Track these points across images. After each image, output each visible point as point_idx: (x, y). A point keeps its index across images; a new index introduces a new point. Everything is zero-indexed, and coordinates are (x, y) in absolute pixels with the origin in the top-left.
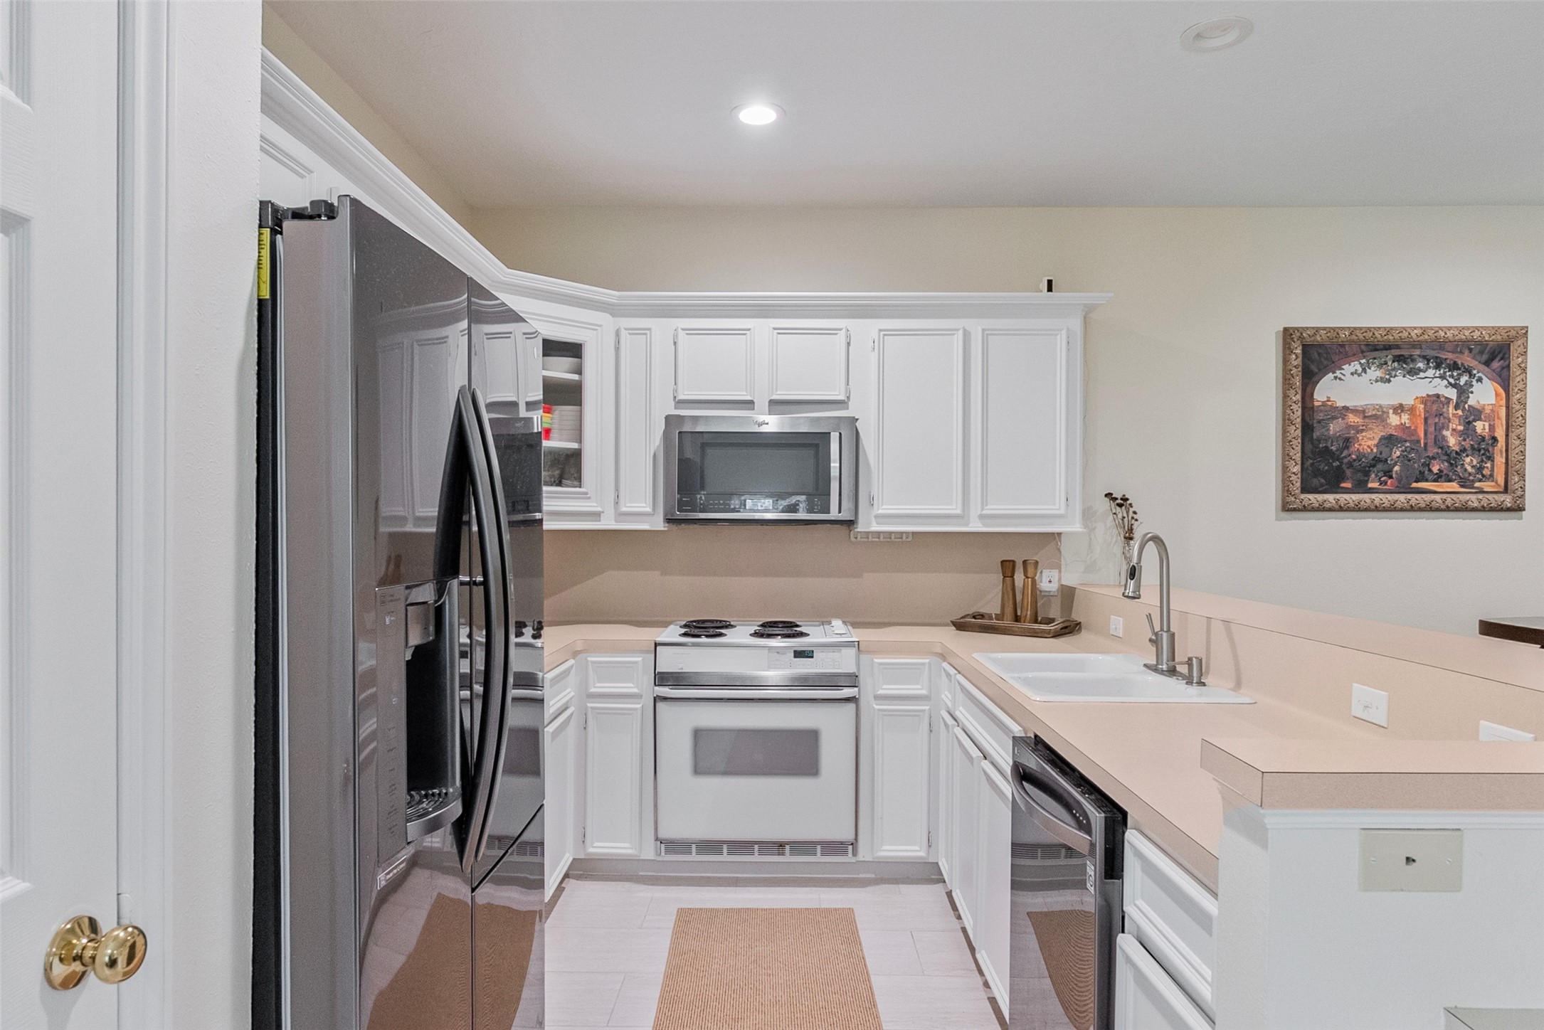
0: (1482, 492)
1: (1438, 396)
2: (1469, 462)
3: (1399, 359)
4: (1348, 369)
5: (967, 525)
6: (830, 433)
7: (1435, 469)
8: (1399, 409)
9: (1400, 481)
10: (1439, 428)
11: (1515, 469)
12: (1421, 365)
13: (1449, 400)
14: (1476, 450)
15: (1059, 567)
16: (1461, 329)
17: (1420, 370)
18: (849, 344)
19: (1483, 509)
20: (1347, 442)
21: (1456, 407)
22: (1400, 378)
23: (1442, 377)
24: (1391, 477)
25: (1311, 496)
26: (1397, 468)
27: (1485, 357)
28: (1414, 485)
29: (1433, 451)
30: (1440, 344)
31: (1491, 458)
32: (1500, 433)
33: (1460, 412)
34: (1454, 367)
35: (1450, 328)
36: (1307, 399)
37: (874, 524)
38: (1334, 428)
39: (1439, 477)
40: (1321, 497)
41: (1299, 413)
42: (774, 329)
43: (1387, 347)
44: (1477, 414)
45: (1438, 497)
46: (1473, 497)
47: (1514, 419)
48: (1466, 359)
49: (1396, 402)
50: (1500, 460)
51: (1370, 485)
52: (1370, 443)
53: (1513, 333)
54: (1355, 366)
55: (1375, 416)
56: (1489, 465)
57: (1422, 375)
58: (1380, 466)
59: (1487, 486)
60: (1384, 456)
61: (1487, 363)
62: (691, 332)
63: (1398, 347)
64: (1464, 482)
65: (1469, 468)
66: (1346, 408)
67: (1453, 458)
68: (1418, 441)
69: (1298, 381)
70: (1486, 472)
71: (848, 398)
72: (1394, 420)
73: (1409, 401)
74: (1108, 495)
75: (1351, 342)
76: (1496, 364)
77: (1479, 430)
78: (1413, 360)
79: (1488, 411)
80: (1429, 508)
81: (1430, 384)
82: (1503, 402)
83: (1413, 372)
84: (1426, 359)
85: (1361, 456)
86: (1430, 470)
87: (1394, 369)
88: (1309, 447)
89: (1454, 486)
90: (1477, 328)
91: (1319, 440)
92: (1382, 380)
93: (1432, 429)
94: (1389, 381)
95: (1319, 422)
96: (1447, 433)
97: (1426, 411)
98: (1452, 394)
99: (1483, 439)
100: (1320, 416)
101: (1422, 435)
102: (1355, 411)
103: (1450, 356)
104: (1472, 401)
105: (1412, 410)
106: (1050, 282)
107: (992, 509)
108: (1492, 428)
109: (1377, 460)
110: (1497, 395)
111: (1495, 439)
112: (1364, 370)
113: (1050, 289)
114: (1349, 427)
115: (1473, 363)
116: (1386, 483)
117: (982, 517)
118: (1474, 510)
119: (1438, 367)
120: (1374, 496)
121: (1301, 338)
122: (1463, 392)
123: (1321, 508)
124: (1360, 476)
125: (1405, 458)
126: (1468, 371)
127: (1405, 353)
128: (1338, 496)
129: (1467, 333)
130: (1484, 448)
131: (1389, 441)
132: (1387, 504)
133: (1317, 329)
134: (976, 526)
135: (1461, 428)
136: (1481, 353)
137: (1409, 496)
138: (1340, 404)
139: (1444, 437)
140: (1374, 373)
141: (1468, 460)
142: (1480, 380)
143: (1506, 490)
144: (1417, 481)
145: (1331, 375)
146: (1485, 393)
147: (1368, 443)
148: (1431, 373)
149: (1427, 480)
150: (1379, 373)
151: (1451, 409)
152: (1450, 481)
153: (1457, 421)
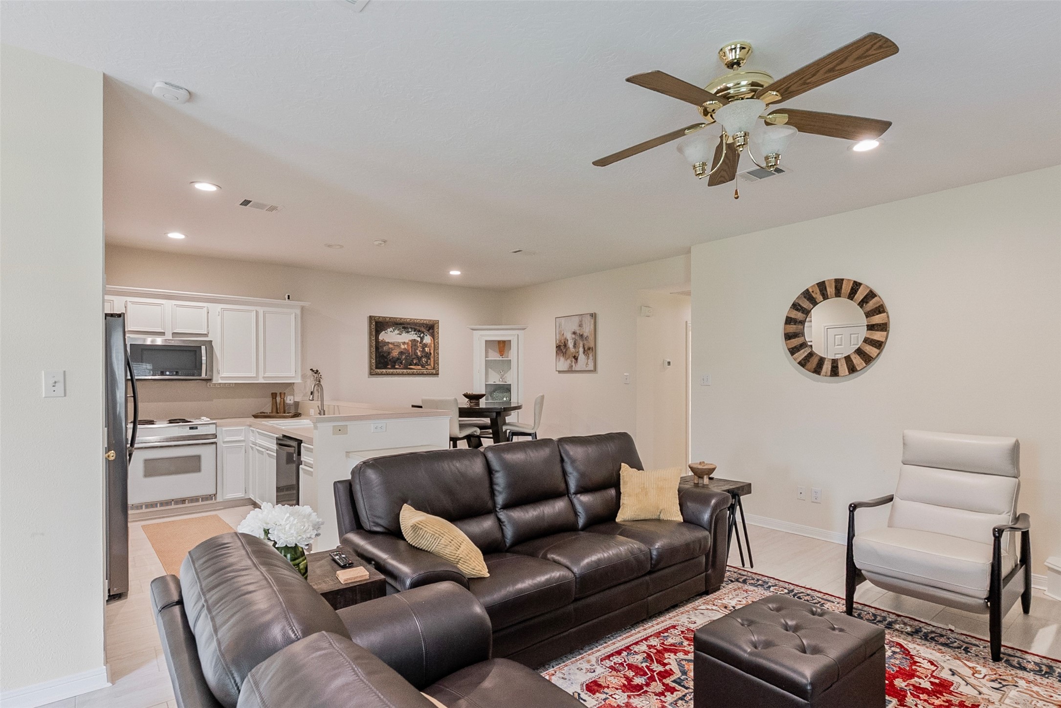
0: (427, 369)
1: (415, 340)
2: (424, 360)
3: (403, 328)
4: (389, 330)
5: (258, 380)
6: (201, 347)
7: (415, 362)
8: (404, 343)
9: (405, 365)
10: (416, 350)
11: (436, 362)
12: (410, 330)
13: (418, 341)
14: (426, 356)
15: (294, 395)
16: (421, 320)
17: (410, 332)
18: (208, 313)
19: (428, 374)
20: (389, 353)
21: (420, 343)
22: (404, 334)
23: (416, 334)
24: (402, 364)
25: (378, 370)
26: (404, 362)
27: (428, 329)
28: (409, 367)
29: (414, 356)
30: (416, 324)
31: (430, 359)
32: (432, 352)
33: (421, 345)
34: (419, 331)
35: (418, 319)
36: (377, 339)
37: (220, 380)
38: (385, 348)
39: (416, 364)
40: (381, 370)
41: (375, 343)
42: (175, 305)
43: (401, 324)
44: (425, 345)
45: (415, 371)
46: (425, 371)
47: (436, 348)
48: (423, 329)
49: (403, 341)
50: (432, 359)
51: (396, 367)
52: (396, 354)
53: (435, 322)
54: (391, 329)
55: (397, 345)
56: (429, 361)
57: (410, 333)
58: (399, 361)
59: (429, 367)
60: (400, 358)
61: (428, 330)
62: (133, 303)
63: (404, 324)
64: (423, 366)
65: (424, 362)
66: (388, 342)
67: (419, 359)
68: (409, 354)
69: (374, 333)
70: (429, 363)
71: (208, 333)
72: (403, 347)
73: (407, 341)
74: (311, 370)
75: (390, 322)
76: (431, 331)
77: (426, 351)
78: (408, 329)
79: (429, 344)
80: (413, 374)
81: (413, 336)
82: (433, 342)
83: (408, 332)
84: (412, 328)
85: (393, 358)
86: (413, 362)
87: (403, 331)
88: (378, 355)
89: (420, 367)
90: (425, 320)
91: (381, 352)
92: (399, 334)
93: (413, 350)
94: (401, 334)
95: (381, 346)
96: (418, 351)
97: (412, 344)
98: (419, 339)
99: (428, 353)
100: (381, 345)
101: (410, 351)
102: (391, 343)
103: (418, 328)
104: (424, 342)
105: (408, 343)
106: (289, 296)
107: (267, 375)
108: (430, 350)
109: (398, 359)
110: (431, 340)
111: (431, 353)
112: (394, 331)
113: (289, 298)
114: (389, 348)
115: (425, 330)
116: (400, 366)
117: (264, 377)
118: (425, 374)
119: (415, 331)
120: (397, 370)
121: (375, 319)
122: (422, 339)
123: (382, 374)
124: (393, 364)
125: (406, 359)
126: (423, 333)
127: (406, 326)
128: (386, 370)
130: (428, 356)
131: (401, 353)
132: (401, 373)
133: (380, 317)
134: (261, 381)
135: (421, 350)
136: (427, 327)
137: (407, 370)
138: (386, 341)
139: (417, 352)
140: (397, 332)
141: (423, 359)
142: (426, 335)
143: (434, 369)
144: (410, 365)
145: (384, 332)
146: (428, 339)
147: (395, 353)
148: (413, 332)
149: (412, 365)
150: (398, 332)
151: (419, 344)
152: (419, 365)
153: (420, 347)
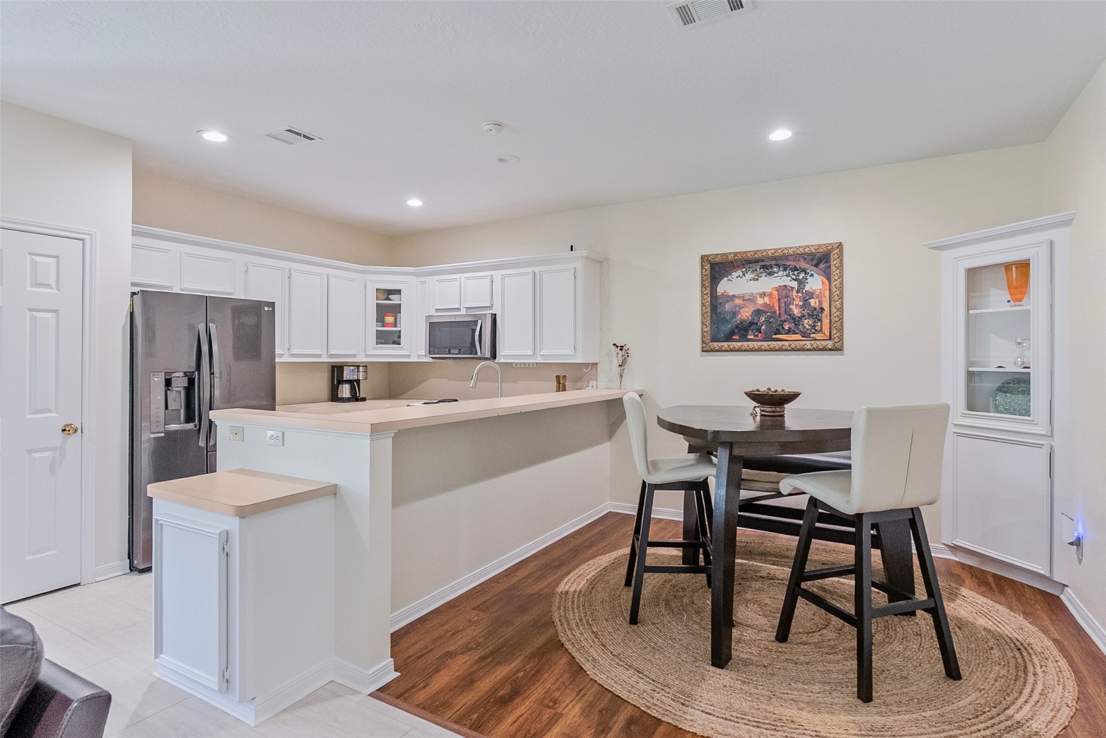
0: (815, 340)
1: (786, 286)
2: (807, 323)
3: (763, 267)
4: (735, 274)
5: (536, 359)
6: (478, 321)
7: (786, 327)
8: (763, 295)
9: (766, 334)
10: (787, 305)
11: (838, 326)
12: (775, 270)
13: (792, 288)
14: (811, 316)
15: (597, 380)
16: (797, 248)
17: (775, 272)
18: (492, 282)
19: (814, 350)
20: (734, 314)
21: (798, 292)
22: (764, 277)
23: (788, 275)
24: (760, 332)
25: (715, 344)
26: (763, 327)
27: (814, 262)
28: (774, 336)
29: (785, 317)
30: (786, 257)
31: (820, 320)
32: (826, 306)
33: (800, 295)
34: (795, 269)
35: (791, 248)
36: (714, 292)
37: (502, 359)
38: (728, 307)
39: (789, 332)
40: (720, 344)
41: (709, 299)
42: (465, 278)
43: (757, 261)
44: (811, 295)
45: (786, 343)
46: (808, 343)
47: (837, 295)
48: (803, 264)
49: (761, 291)
50: (826, 321)
51: (749, 337)
52: (747, 314)
53: (830, 247)
54: (739, 273)
55: (751, 299)
56: (819, 324)
57: (776, 275)
58: (754, 326)
59: (818, 336)
60: (755, 321)
61: (816, 266)
62: (440, 281)
63: (763, 261)
64: (805, 335)
65: (807, 326)
66: (734, 296)
67: (797, 321)
68: (775, 312)
69: (707, 284)
70: (817, 328)
71: (492, 305)
72: (760, 301)
73: (768, 290)
74: (614, 345)
75: (736, 261)
76: (822, 266)
77: (812, 304)
78: (772, 267)
79: (817, 293)
80: (781, 350)
81: (781, 279)
82: (827, 287)
83: (771, 274)
84: (778, 265)
85: (742, 321)
86: (783, 328)
87: (761, 273)
88: (715, 317)
89: (798, 337)
90: (808, 246)
91: (720, 314)
92: (754, 279)
93: (783, 305)
94: (757, 280)
95: (720, 304)
96: (792, 307)
97: (779, 295)
98: (795, 284)
99: (815, 309)
100: (721, 301)
101: (777, 308)
102: (739, 297)
103: (792, 263)
104: (808, 288)
105: (770, 295)
106: (572, 246)
107: (544, 352)
108: (820, 302)
109: (752, 323)
110: (823, 283)
111: (822, 309)
112: (744, 275)
113: (572, 250)
114: (736, 306)
115: (807, 266)
116: (758, 336)
117: (542, 356)
118: (808, 350)
119: (785, 270)
120: (749, 343)
121: (708, 260)
122: (801, 283)
123: (720, 350)
124: (742, 332)
125: (767, 322)
126: (805, 271)
127: (768, 264)
128: (729, 343)
129: (801, 249)
130: (816, 314)
131: (758, 312)
132: (757, 347)
133: (717, 255)
134: (540, 360)
135: (801, 303)
136: (812, 260)
137: (770, 343)
138: (731, 294)
139: (791, 309)
140: (750, 275)
141: (806, 321)
142: (812, 275)
143: (830, 339)
144: (775, 334)
145: (726, 279)
146: (815, 283)
147: (746, 314)
148: (781, 273)
149: (781, 334)
150: (752, 276)
151: (794, 293)
152: (795, 334)
153: (798, 300)
